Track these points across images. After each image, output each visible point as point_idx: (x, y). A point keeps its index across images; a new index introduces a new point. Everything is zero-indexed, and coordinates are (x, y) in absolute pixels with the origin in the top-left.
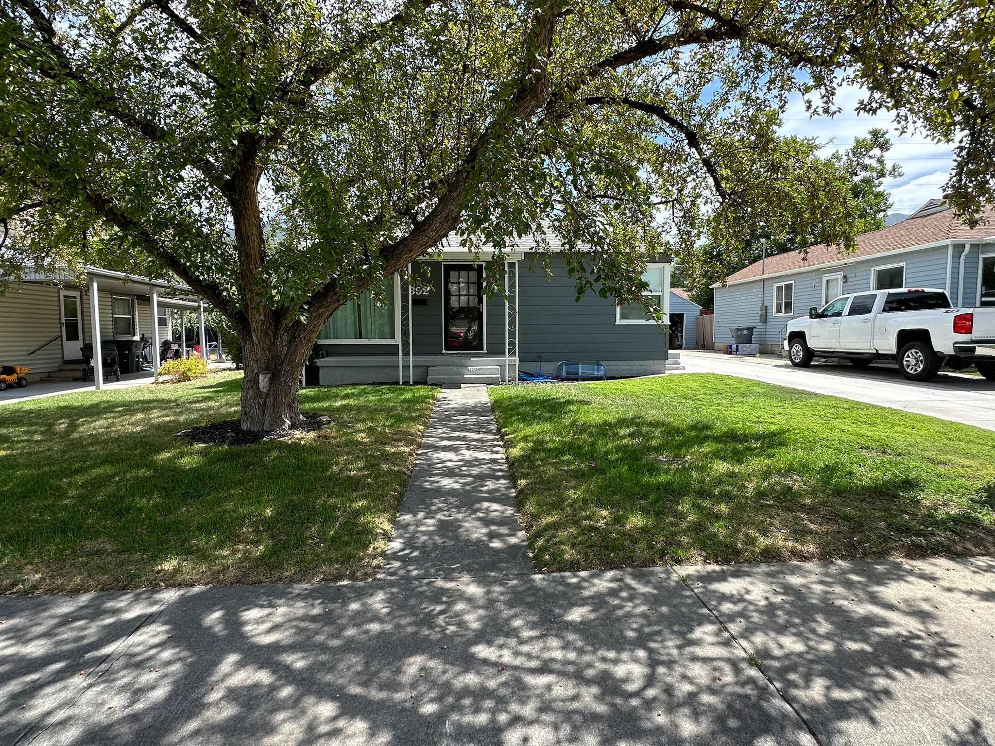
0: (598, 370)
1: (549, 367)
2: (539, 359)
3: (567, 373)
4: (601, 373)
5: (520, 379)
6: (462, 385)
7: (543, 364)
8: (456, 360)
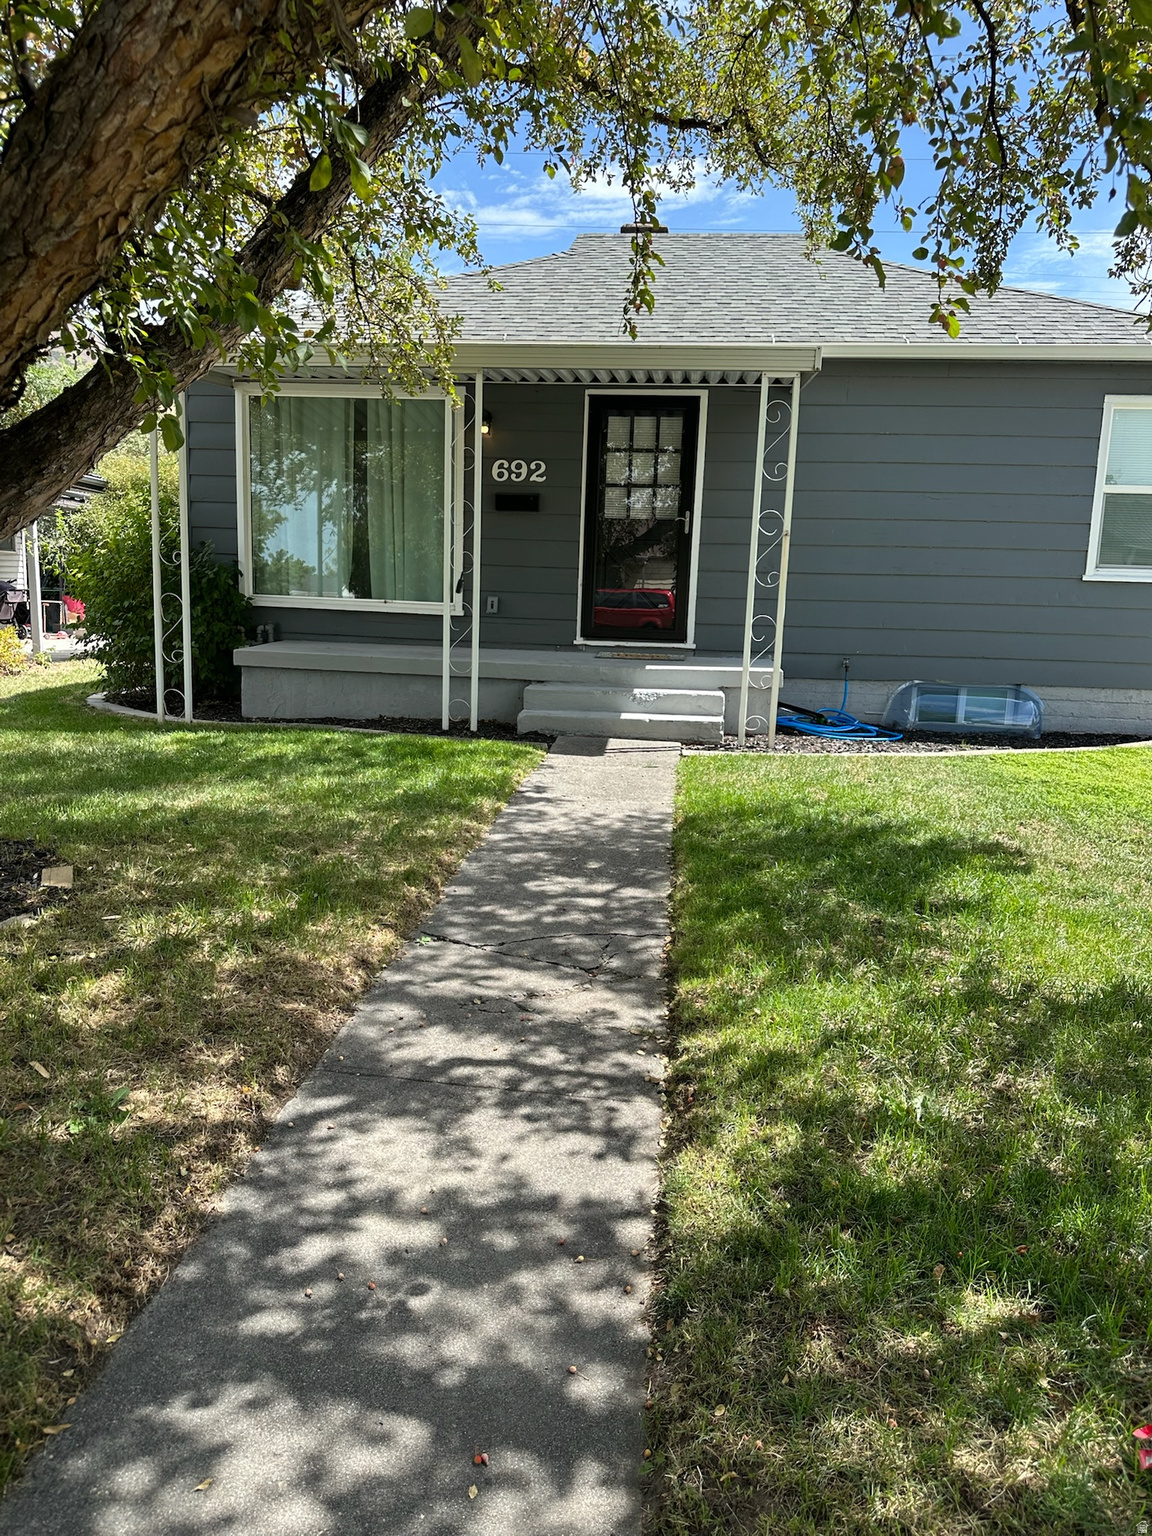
0: (1016, 710)
1: (868, 698)
2: (843, 672)
3: (923, 714)
4: (1026, 722)
5: (781, 729)
6: (613, 743)
7: (854, 687)
8: (605, 668)
